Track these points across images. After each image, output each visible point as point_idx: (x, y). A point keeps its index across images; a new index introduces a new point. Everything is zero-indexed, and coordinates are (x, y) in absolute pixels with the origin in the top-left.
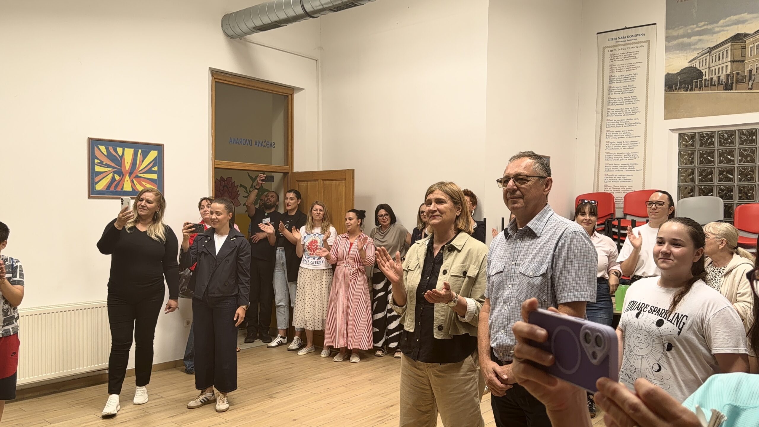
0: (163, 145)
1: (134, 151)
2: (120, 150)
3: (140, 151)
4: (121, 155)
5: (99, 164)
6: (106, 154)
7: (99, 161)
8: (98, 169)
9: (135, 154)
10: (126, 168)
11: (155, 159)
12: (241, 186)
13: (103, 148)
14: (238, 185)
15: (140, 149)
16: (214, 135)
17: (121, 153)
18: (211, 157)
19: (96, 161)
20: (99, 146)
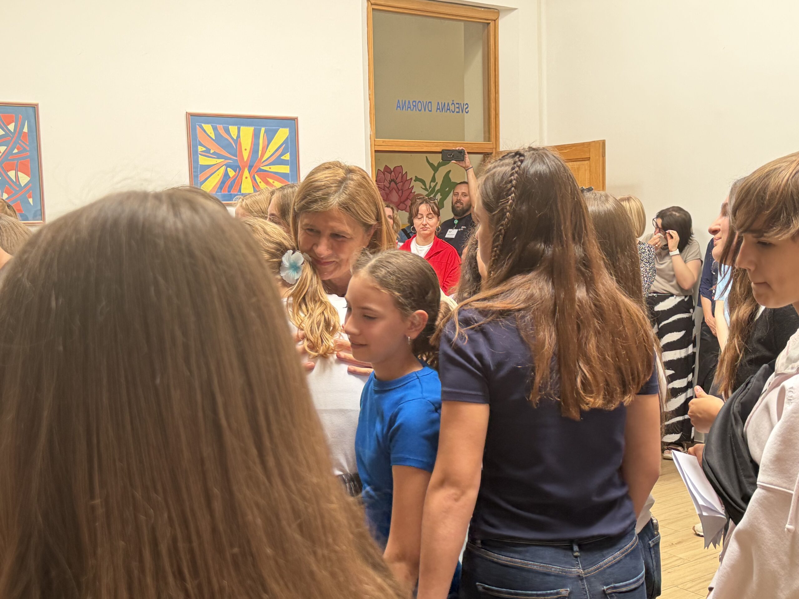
0: (297, 118)
1: (254, 130)
2: (233, 130)
3: (263, 130)
4: (235, 138)
5: (203, 153)
6: (214, 138)
7: (204, 149)
8: (203, 161)
9: (256, 135)
10: (243, 158)
11: (285, 142)
12: (417, 179)
13: (208, 128)
14: (411, 179)
15: (263, 126)
16: (373, 97)
17: (236, 136)
18: (369, 133)
19: (200, 149)
20: (203, 125)
